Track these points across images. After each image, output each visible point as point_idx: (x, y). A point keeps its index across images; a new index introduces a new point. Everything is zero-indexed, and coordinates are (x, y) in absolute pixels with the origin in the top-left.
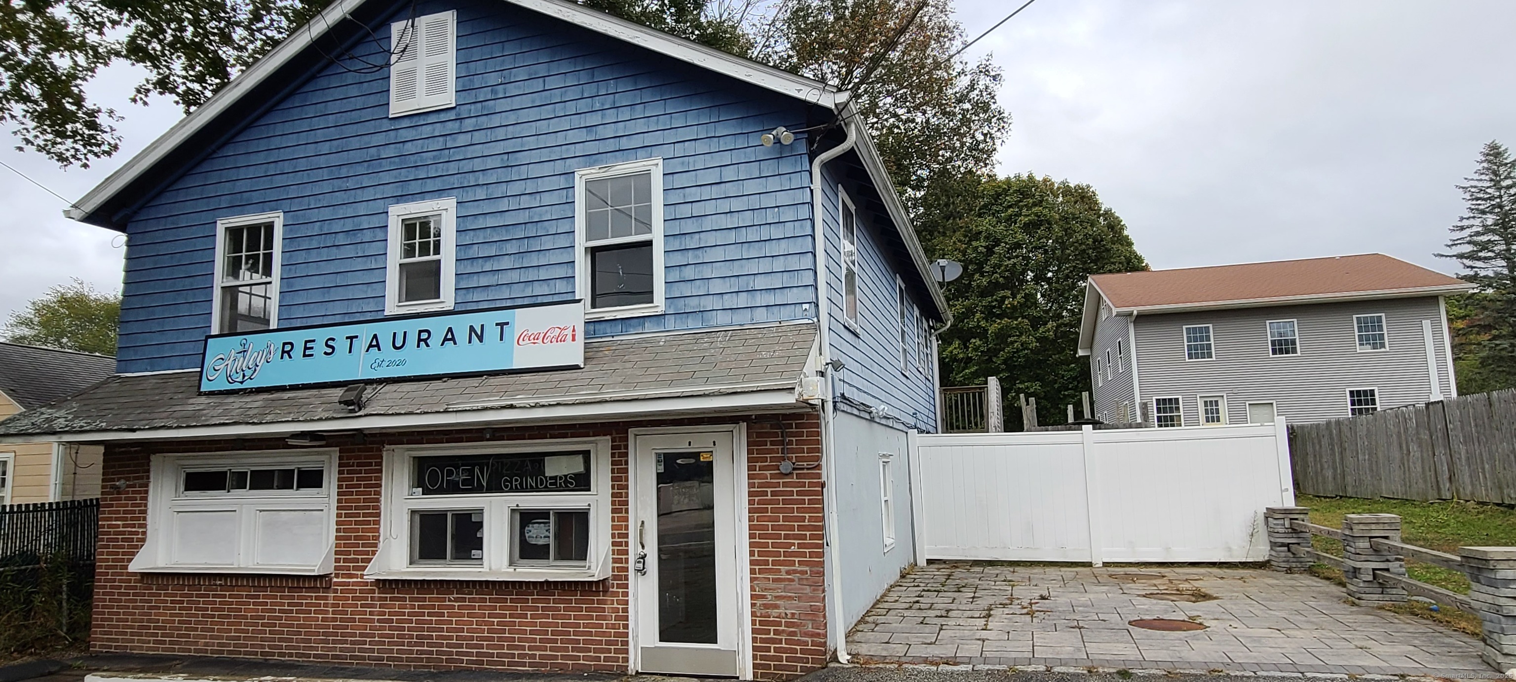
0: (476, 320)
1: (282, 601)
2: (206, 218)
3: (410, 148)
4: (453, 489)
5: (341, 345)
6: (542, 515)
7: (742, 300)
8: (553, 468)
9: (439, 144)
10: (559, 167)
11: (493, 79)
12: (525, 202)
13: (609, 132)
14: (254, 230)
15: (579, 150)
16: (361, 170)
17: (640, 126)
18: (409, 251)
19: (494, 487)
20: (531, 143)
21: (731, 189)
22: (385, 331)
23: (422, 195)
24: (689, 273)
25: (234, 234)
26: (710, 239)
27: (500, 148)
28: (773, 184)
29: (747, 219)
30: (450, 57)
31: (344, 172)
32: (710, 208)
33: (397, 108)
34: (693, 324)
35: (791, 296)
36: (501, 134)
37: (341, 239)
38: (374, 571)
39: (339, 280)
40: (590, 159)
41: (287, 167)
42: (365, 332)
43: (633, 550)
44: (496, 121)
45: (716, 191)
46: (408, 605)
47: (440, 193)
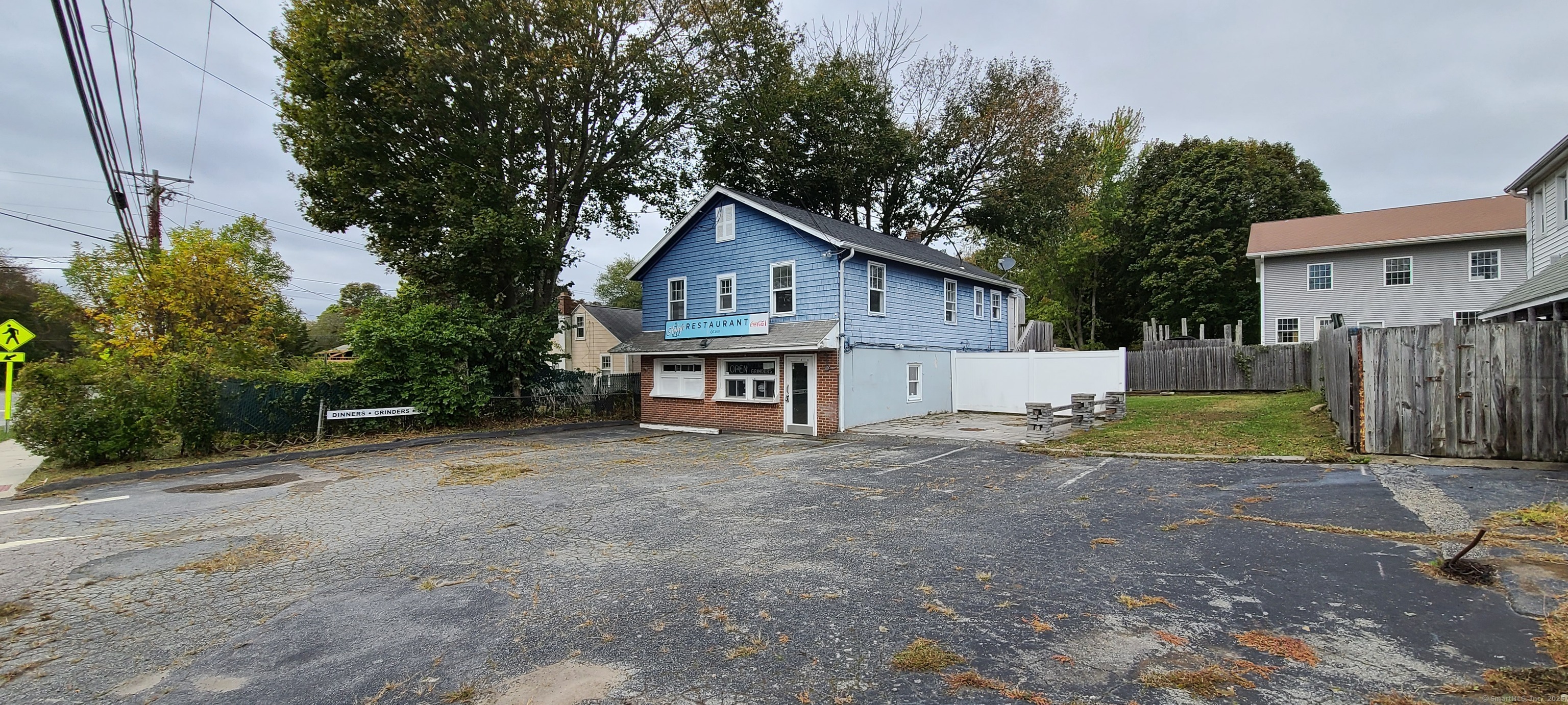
0: (739, 317)
1: (691, 406)
2: (664, 278)
3: (722, 254)
4: (738, 373)
5: (702, 325)
6: (762, 382)
7: (818, 312)
8: (766, 367)
9: (730, 253)
10: (765, 262)
11: (746, 230)
12: (756, 275)
13: (779, 250)
14: (679, 282)
15: (771, 256)
16: (708, 262)
17: (789, 248)
18: (723, 291)
19: (749, 373)
20: (757, 253)
21: (815, 272)
22: (714, 320)
23: (726, 271)
24: (803, 302)
25: (673, 283)
26: (809, 290)
27: (749, 255)
28: (828, 271)
29: (819, 283)
30: (733, 221)
31: (703, 262)
32: (809, 279)
33: (718, 240)
34: (804, 319)
35: (832, 310)
36: (748, 250)
37: (703, 287)
38: (715, 398)
39: (704, 301)
40: (774, 260)
41: (687, 260)
42: (709, 320)
43: (785, 394)
44: (747, 245)
45: (811, 273)
46: (725, 409)
47: (731, 271)
